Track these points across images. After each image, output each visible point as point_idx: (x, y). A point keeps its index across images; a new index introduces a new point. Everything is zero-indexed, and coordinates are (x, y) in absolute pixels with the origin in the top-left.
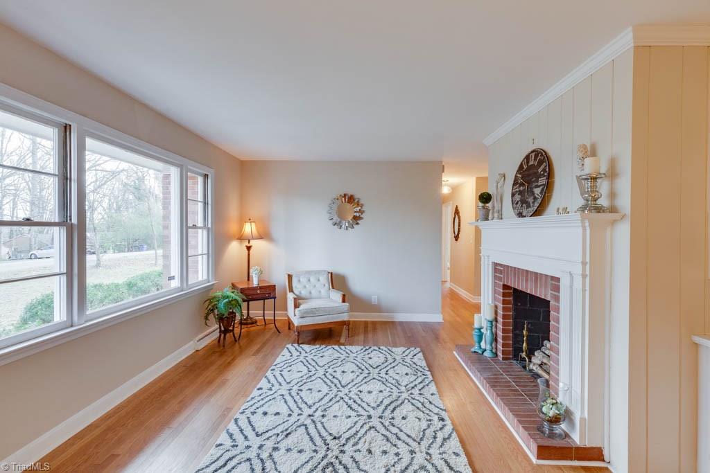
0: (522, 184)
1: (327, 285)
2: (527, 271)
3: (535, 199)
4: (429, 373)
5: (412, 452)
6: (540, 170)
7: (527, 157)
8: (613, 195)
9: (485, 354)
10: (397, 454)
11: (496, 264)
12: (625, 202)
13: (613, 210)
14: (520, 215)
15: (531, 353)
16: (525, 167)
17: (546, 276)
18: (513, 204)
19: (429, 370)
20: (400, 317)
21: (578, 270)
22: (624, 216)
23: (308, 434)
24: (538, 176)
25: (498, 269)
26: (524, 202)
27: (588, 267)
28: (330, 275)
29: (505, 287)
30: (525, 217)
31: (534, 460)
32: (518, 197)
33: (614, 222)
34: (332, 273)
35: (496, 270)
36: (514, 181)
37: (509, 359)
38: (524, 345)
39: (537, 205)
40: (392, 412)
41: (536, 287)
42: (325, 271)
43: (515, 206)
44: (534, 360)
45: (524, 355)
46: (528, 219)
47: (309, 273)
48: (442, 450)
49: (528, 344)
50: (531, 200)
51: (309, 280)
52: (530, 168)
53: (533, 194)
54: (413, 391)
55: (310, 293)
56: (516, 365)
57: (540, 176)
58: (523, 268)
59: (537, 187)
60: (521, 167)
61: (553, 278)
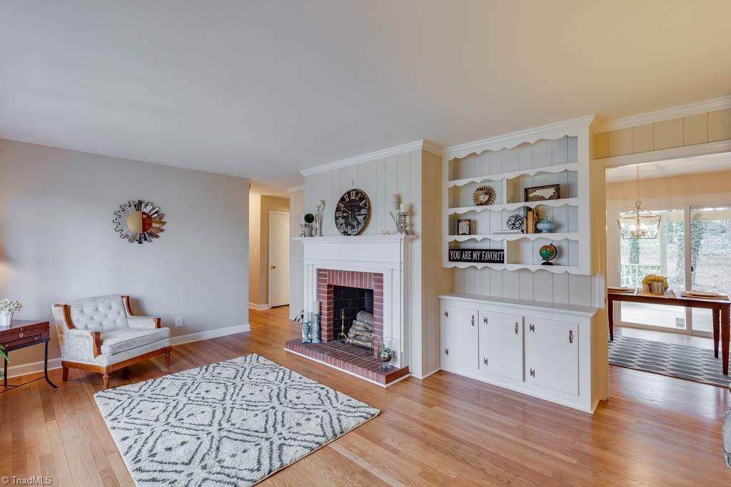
0: (344, 212)
1: (122, 313)
2: (353, 272)
3: (359, 223)
4: (282, 367)
5: (325, 411)
6: (361, 204)
7: (349, 193)
8: (412, 225)
9: (314, 342)
10: (317, 417)
11: (319, 270)
12: (418, 228)
13: (413, 233)
14: (346, 233)
15: (347, 331)
16: (347, 200)
17: (370, 273)
18: (337, 225)
19: (280, 366)
20: (208, 335)
21: (397, 267)
22: (418, 237)
23: (236, 440)
24: (360, 209)
25: (321, 273)
26: (347, 224)
27: (402, 265)
28: (125, 300)
29: (329, 286)
30: (350, 235)
31: (385, 386)
32: (341, 221)
33: (412, 240)
34: (128, 297)
35: (319, 275)
36: (337, 208)
37: (331, 340)
38: (343, 327)
39: (360, 227)
40: (285, 397)
41: (361, 282)
42: (117, 295)
43: (339, 226)
44: (351, 335)
45: (342, 334)
46: (352, 237)
47: (95, 299)
48: (340, 402)
49: (345, 326)
50: (355, 223)
51: (97, 309)
52: (351, 201)
53: (357, 219)
54: (285, 381)
55: (101, 325)
56: (338, 343)
57: (362, 208)
58: (348, 270)
59: (359, 215)
60: (343, 199)
61: (375, 274)
